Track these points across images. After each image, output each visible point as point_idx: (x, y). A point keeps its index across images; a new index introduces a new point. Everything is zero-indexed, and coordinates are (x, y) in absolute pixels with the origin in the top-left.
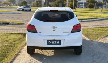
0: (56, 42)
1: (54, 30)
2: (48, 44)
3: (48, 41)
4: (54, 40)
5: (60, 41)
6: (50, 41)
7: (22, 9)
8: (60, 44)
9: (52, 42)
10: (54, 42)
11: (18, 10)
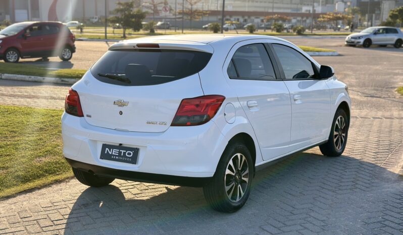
0: (124, 153)
1: (121, 113)
2: (104, 156)
3: (104, 147)
4: (120, 147)
5: (136, 151)
6: (111, 147)
7: (362, 41)
8: (134, 160)
9: (115, 152)
10: (120, 153)
11: (351, 44)
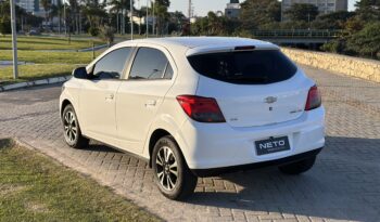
0: (277, 144)
1: (271, 109)
2: (260, 152)
3: (257, 143)
4: (272, 139)
5: (286, 138)
6: (263, 142)
8: (287, 147)
9: (268, 145)
10: (273, 145)
